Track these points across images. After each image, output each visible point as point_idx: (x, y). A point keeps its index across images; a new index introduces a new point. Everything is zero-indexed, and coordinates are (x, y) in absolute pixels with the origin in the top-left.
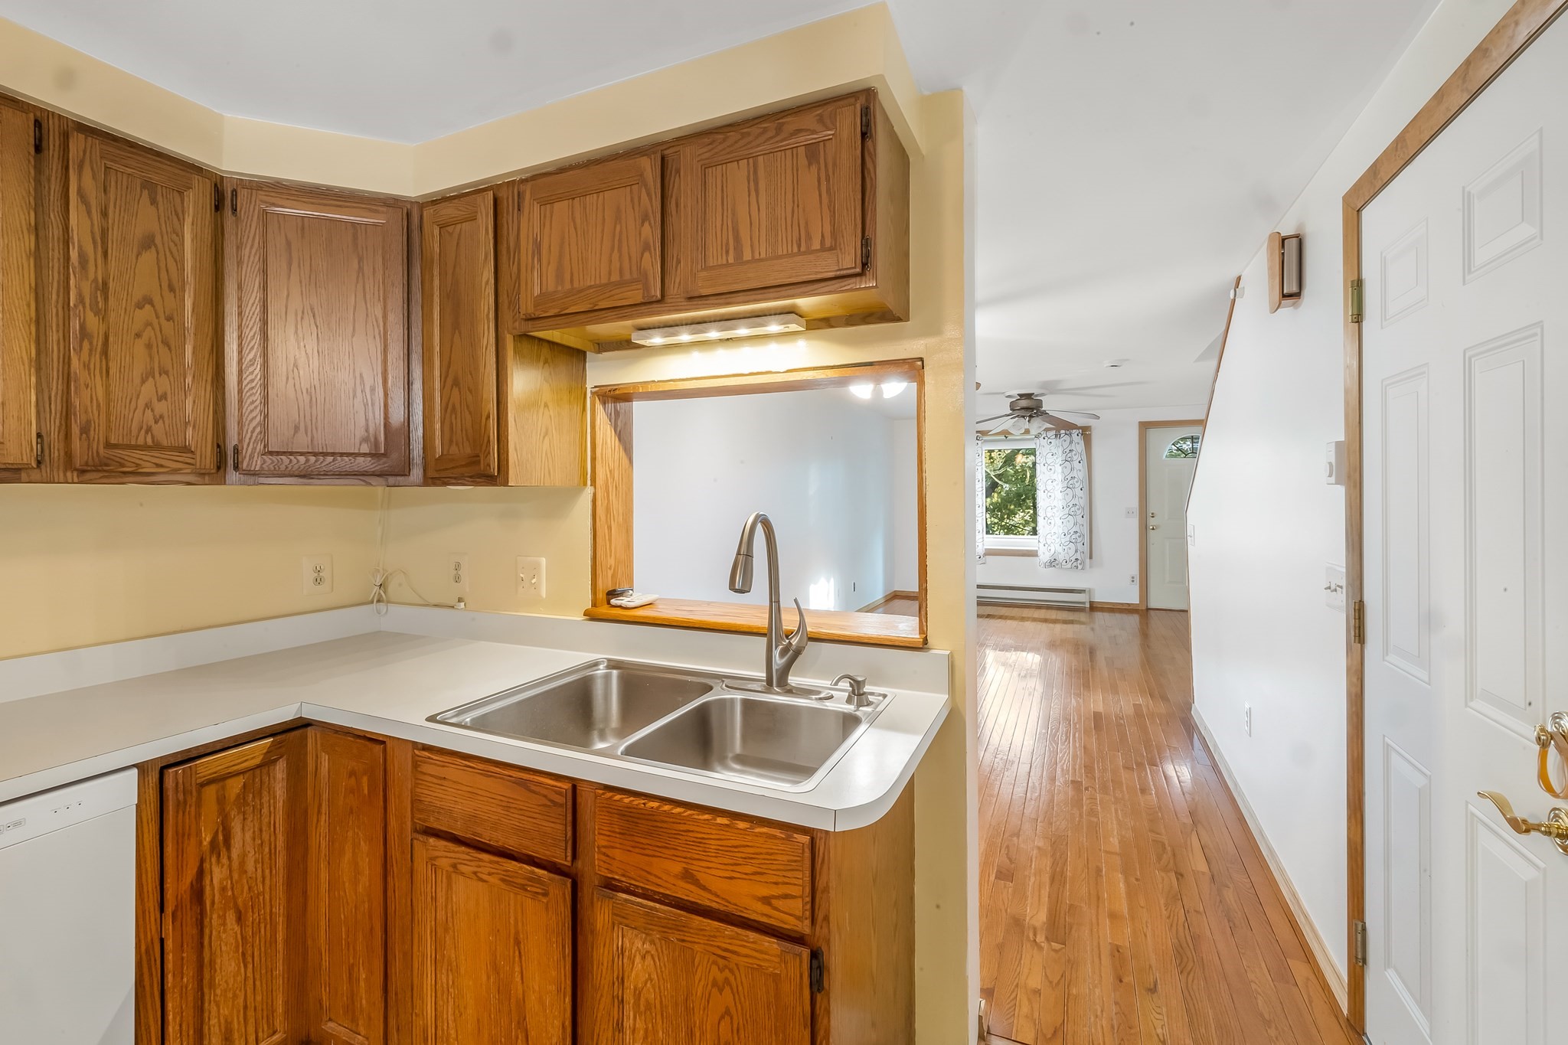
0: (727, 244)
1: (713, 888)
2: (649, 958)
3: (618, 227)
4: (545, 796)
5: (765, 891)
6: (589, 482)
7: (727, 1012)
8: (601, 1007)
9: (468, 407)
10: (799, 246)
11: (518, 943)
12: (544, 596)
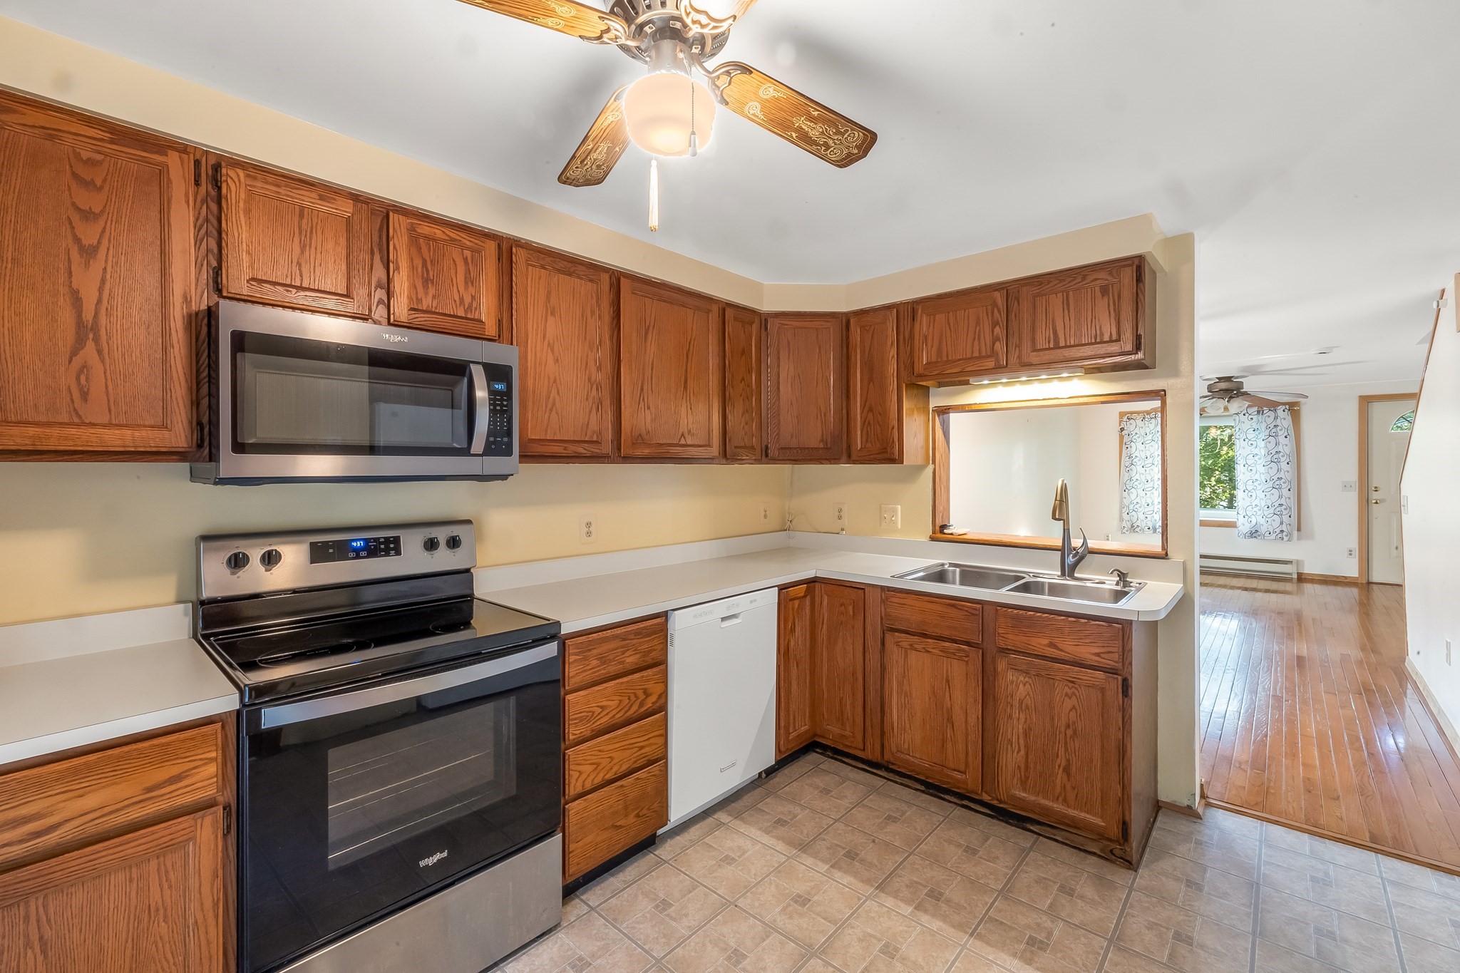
0: (1049, 337)
1: (1066, 650)
2: (1028, 684)
3: (978, 328)
4: (967, 611)
5: (1097, 650)
6: (931, 462)
7: (1074, 707)
8: (1001, 707)
9: (878, 422)
10: (1096, 339)
11: (948, 681)
12: (900, 527)
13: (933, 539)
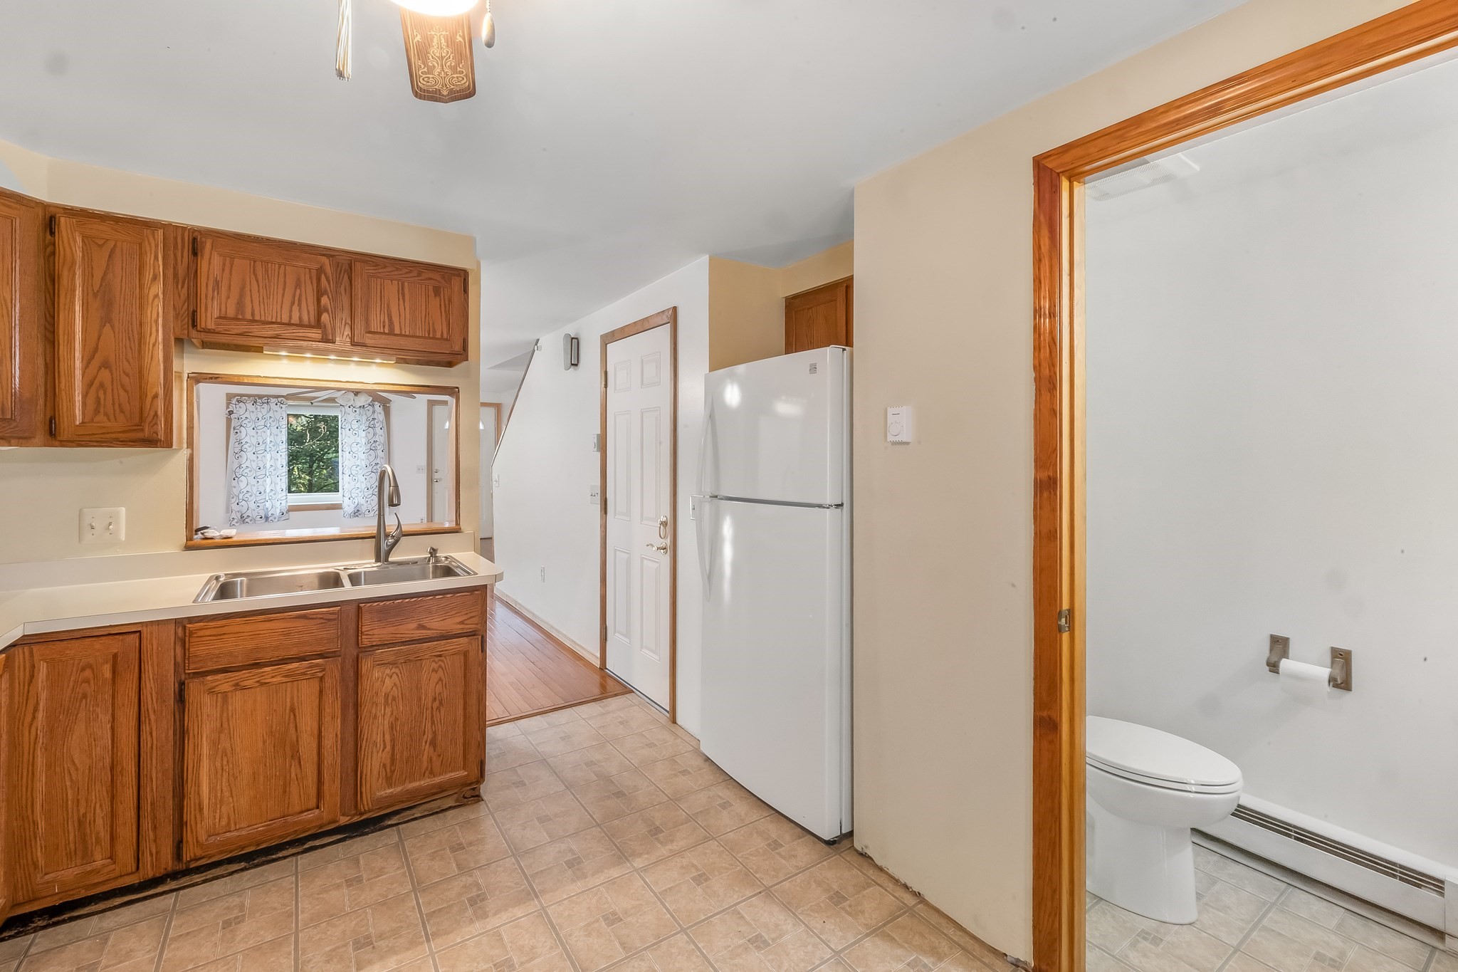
1: (435, 628)
2: (395, 676)
3: (298, 292)
4: (322, 618)
5: (461, 619)
6: (185, 445)
7: (440, 679)
8: (365, 710)
11: (293, 710)
13: (188, 548)
